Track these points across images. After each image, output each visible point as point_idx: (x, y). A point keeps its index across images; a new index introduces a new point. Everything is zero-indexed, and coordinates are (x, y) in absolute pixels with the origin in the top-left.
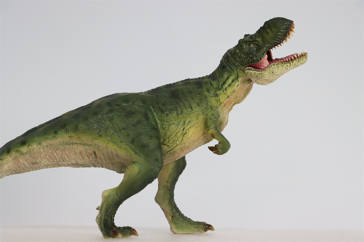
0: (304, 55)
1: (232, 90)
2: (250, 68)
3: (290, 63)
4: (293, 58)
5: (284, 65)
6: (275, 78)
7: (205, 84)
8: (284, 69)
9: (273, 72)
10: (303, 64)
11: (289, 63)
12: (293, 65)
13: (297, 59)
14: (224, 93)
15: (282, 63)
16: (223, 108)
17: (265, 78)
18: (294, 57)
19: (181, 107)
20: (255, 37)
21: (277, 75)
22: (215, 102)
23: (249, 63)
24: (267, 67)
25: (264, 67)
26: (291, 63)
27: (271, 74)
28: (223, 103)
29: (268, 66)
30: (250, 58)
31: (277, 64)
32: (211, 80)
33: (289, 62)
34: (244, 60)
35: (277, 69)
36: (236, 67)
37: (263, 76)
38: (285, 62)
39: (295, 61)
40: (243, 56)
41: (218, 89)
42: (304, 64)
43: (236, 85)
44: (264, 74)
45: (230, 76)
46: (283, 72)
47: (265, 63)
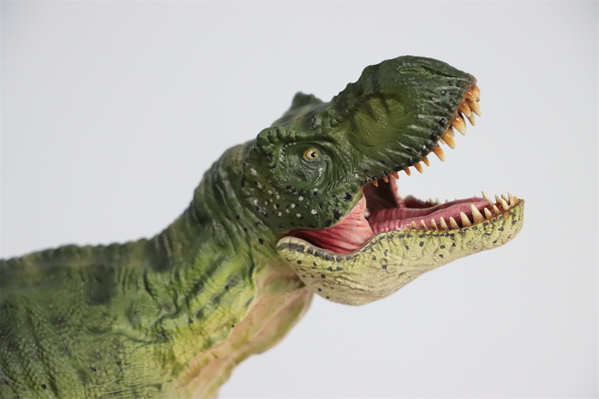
0: (509, 211)
1: (225, 320)
2: (296, 241)
3: (453, 235)
4: (465, 218)
5: (429, 239)
6: (392, 286)
7: (124, 283)
8: (428, 256)
9: (384, 263)
10: (503, 243)
11: (448, 235)
12: (465, 246)
13: (480, 225)
14: (191, 329)
15: (421, 233)
16: (187, 383)
17: (353, 285)
18: (470, 216)
19: (15, 381)
20: (323, 123)
21: (401, 274)
22: (152, 364)
23: (293, 224)
24: (361, 245)
25: (353, 244)
26: (458, 237)
27: (378, 269)
28: (185, 367)
29: (366, 241)
30: (297, 205)
31: (401, 236)
32: (150, 269)
33: (450, 232)
34: (275, 207)
35: (401, 253)
36: (246, 230)
37: (346, 279)
38: (434, 229)
39: (470, 233)
40: (273, 196)
41: (174, 309)
42: (507, 244)
43: (243, 299)
44: (350, 269)
45: (221, 260)
46: (424, 265)
47: (355, 228)
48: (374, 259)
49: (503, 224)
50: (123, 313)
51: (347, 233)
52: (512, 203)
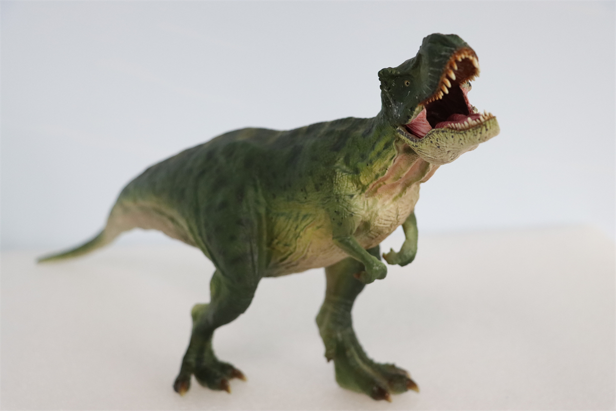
1: (382, 166)
5: (455, 135)
9: (438, 145)
11: (461, 134)
12: (468, 141)
14: (367, 169)
17: (426, 155)
21: (448, 152)
22: (351, 185)
25: (423, 133)
27: (436, 148)
28: (367, 188)
29: (428, 132)
31: (443, 132)
35: (444, 140)
37: (422, 152)
43: (390, 155)
44: (421, 147)
47: (422, 125)
48: (431, 142)
49: (481, 130)
50: (344, 157)
51: (419, 127)
52: (486, 118)
